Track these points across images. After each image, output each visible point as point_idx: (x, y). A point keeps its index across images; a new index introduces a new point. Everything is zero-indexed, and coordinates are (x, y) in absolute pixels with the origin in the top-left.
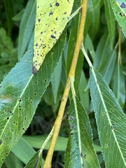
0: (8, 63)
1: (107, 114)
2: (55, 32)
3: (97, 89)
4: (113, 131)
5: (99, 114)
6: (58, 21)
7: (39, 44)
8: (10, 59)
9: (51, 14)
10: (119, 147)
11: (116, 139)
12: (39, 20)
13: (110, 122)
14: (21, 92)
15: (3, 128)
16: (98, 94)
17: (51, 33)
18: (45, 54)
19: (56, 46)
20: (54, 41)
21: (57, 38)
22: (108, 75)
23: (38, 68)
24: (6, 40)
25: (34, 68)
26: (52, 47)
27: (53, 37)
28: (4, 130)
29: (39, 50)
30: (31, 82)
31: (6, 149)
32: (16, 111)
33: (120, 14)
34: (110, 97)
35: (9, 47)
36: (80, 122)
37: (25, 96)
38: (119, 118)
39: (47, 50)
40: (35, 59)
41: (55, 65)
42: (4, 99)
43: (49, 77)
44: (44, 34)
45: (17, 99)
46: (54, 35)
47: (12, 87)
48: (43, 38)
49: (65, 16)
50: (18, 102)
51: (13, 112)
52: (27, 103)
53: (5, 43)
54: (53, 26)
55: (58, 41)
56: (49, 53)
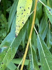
0: (5, 28)
1: (44, 52)
2: (24, 21)
3: (40, 42)
4: (46, 59)
5: (41, 52)
6: (25, 17)
7: (18, 26)
8: (5, 27)
9: (22, 14)
10: (48, 65)
11: (47, 62)
12: (18, 16)
13: (45, 56)
14: (11, 44)
15: (4, 58)
16: (40, 44)
17: (22, 21)
18: (20, 29)
19: (24, 26)
20: (23, 24)
21: (25, 23)
22: (45, 33)
23: (17, 35)
24: (4, 19)
25: (16, 35)
26: (22, 27)
27: (23, 23)
28: (4, 59)
29: (18, 28)
30: (14, 40)
31: (5, 66)
32: (9, 51)
33: (49, 13)
34: (45, 46)
35: (5, 22)
36: (33, 56)
37: (12, 46)
38: (48, 54)
39: (21, 28)
40: (16, 31)
41: (24, 34)
42: (4, 47)
43: (22, 38)
44: (19, 22)
45: (9, 47)
46: (23, 22)
47: (7, 42)
48: (19, 23)
49: (28, 15)
50: (10, 48)
51: (8, 52)
52: (13, 49)
53: (4, 20)
54: (23, 19)
55: (25, 25)
56: (22, 29)
